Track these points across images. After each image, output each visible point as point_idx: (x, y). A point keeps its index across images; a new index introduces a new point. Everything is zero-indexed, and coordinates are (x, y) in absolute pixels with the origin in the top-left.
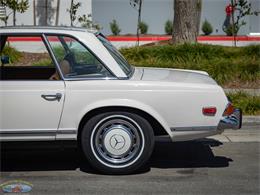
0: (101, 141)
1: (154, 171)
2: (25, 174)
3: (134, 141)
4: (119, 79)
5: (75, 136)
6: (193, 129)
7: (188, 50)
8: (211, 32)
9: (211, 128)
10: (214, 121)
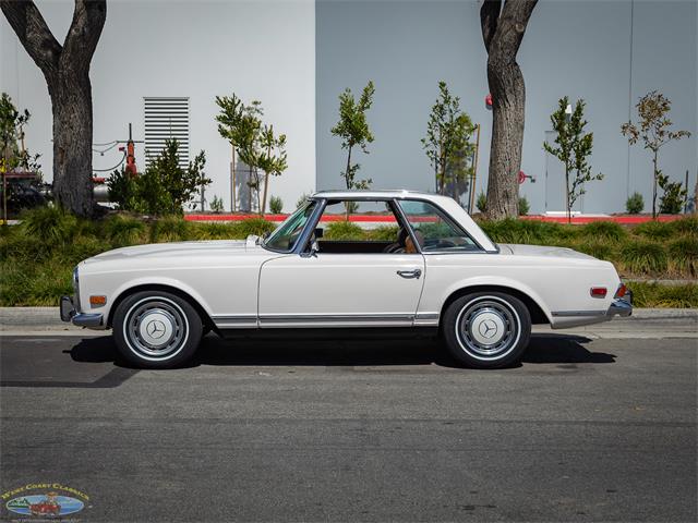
0: (468, 327)
1: (526, 366)
2: (371, 368)
3: (508, 328)
4: (489, 253)
5: (436, 322)
6: (579, 314)
7: (512, 228)
9: (601, 313)
10: (603, 304)
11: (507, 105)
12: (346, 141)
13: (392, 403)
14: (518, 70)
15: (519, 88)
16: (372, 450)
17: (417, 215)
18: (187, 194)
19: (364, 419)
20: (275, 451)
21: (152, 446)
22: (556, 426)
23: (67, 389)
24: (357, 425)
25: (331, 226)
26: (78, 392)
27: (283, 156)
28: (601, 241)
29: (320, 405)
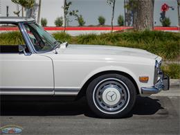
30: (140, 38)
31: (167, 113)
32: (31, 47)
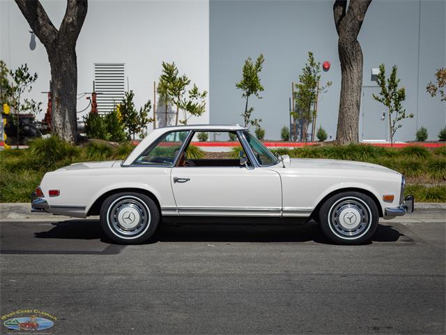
8: (325, 139)
11: (351, 69)
12: (245, 93)
13: (301, 263)
14: (359, 46)
15: (359, 58)
16: (301, 293)
17: (278, 142)
18: (139, 128)
19: (287, 273)
20: (238, 294)
21: (157, 291)
22: (414, 278)
23: (86, 255)
24: (285, 277)
25: (235, 149)
26: (94, 257)
27: (203, 104)
28: (414, 159)
29: (256, 265)
30: (345, 153)
31: (411, 240)
32: (254, 160)
